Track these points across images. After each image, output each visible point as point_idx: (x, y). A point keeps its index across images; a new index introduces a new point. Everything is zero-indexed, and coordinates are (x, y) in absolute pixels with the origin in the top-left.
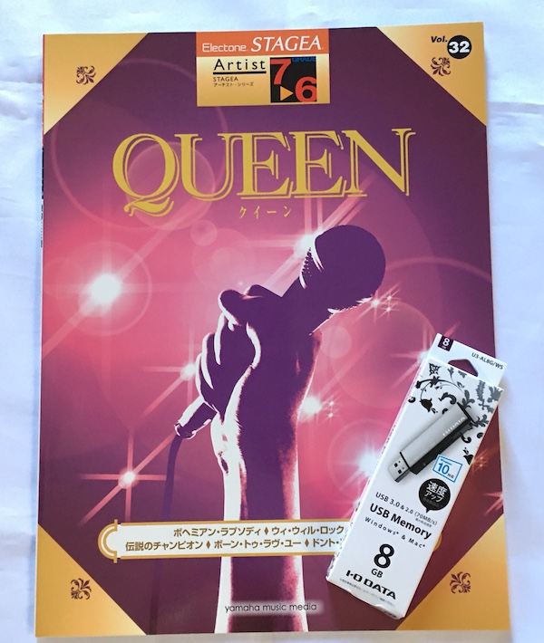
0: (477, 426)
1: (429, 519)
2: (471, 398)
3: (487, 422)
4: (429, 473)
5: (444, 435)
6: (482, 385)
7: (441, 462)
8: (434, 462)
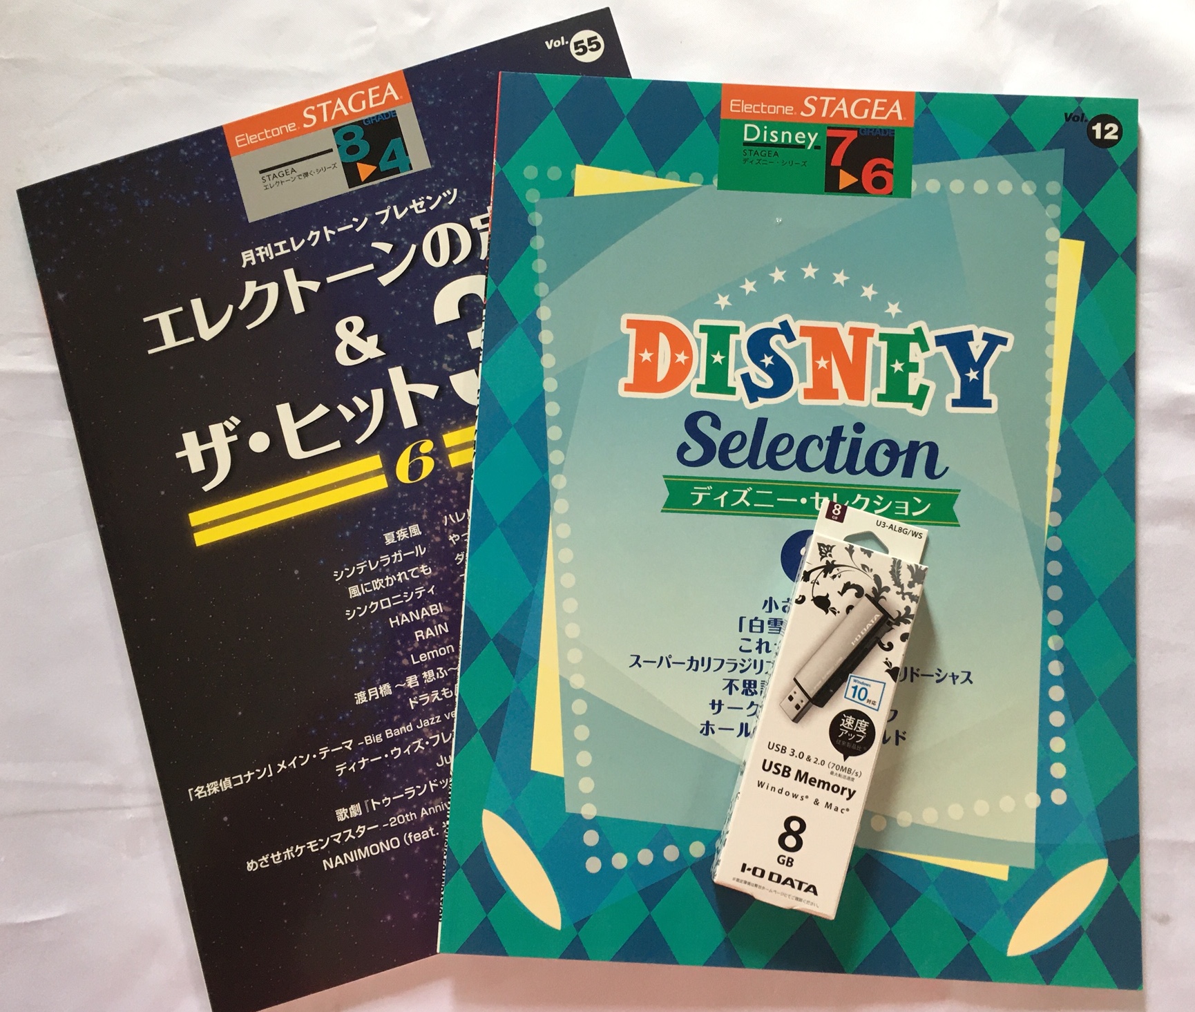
0: (899, 625)
1: (849, 771)
2: (883, 586)
3: (912, 617)
5: (854, 644)
6: (897, 564)
7: (855, 684)
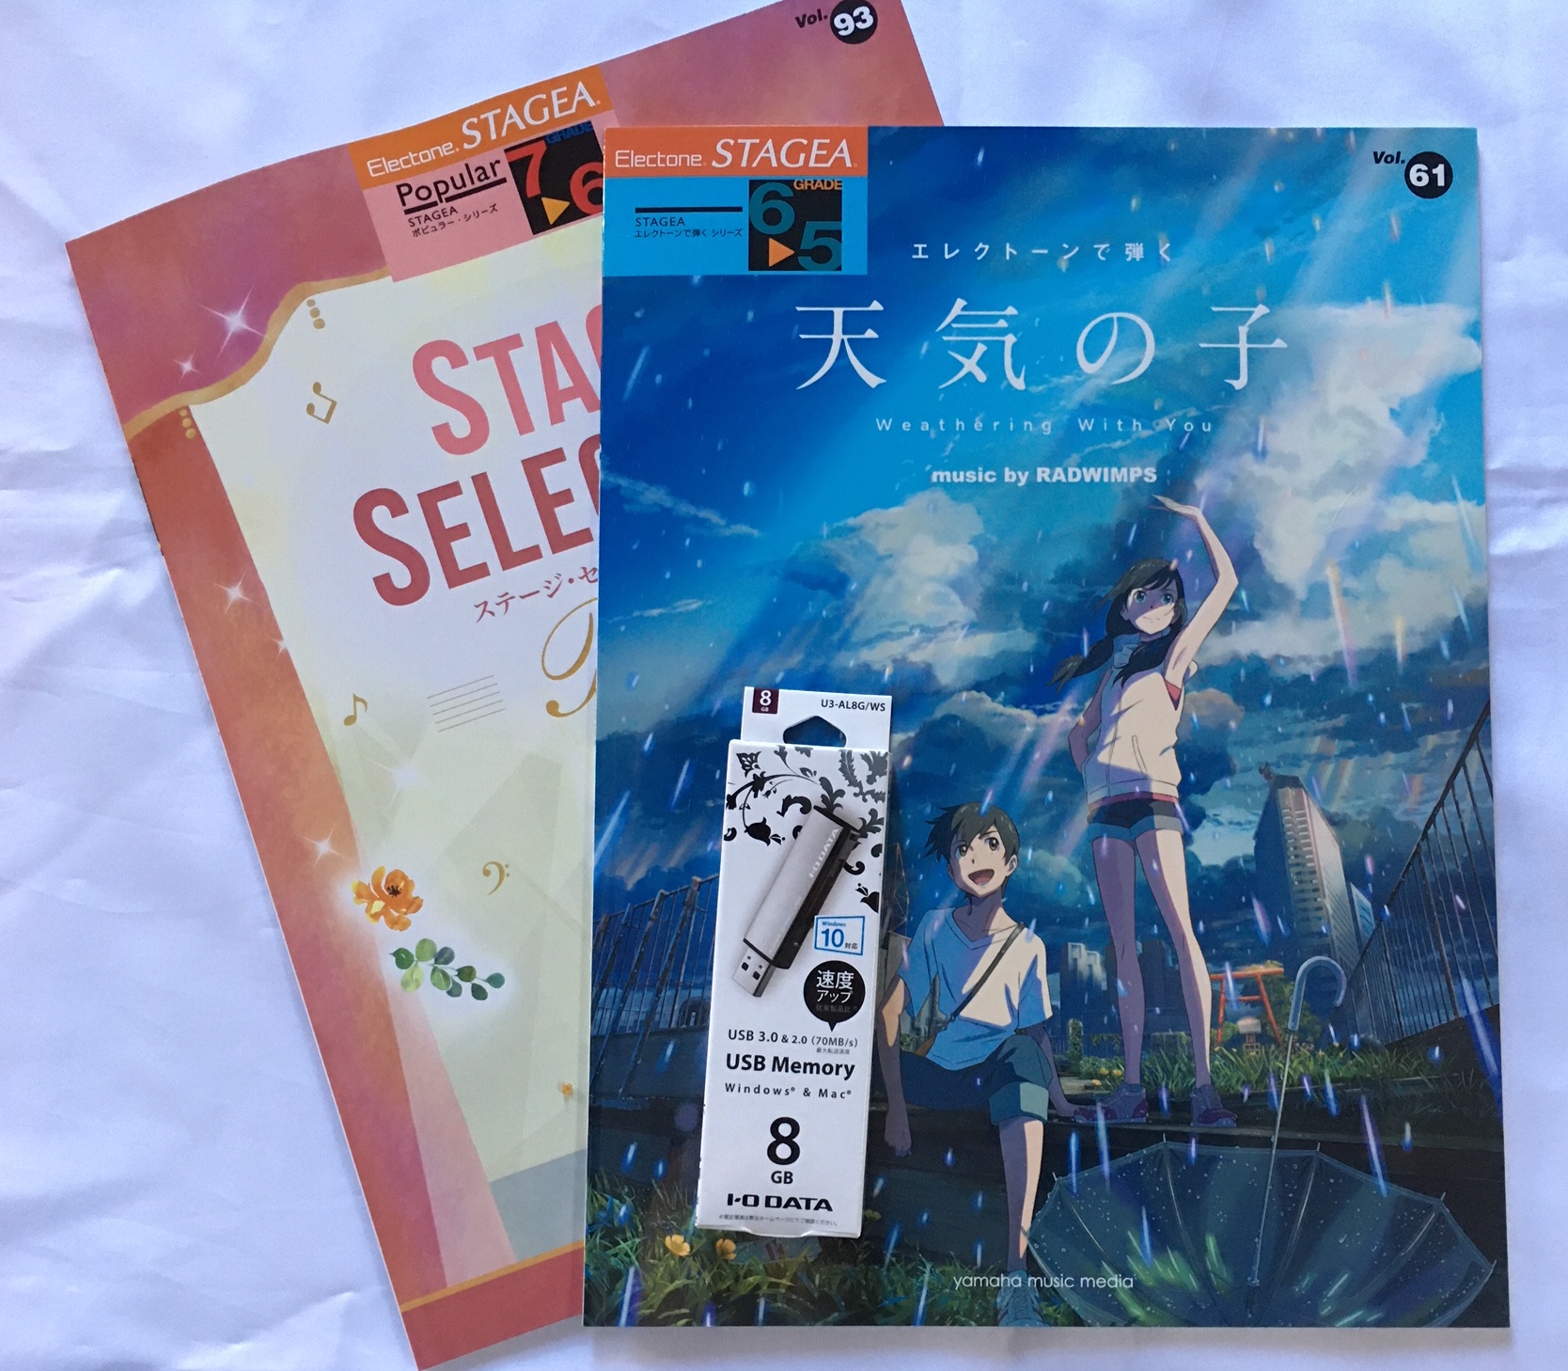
4: (810, 957)
8: (811, 934)
